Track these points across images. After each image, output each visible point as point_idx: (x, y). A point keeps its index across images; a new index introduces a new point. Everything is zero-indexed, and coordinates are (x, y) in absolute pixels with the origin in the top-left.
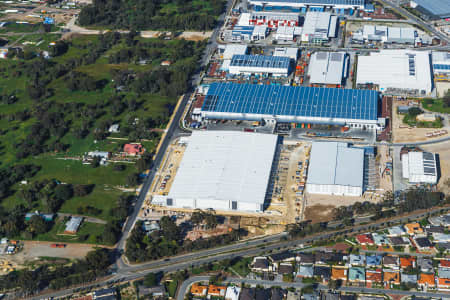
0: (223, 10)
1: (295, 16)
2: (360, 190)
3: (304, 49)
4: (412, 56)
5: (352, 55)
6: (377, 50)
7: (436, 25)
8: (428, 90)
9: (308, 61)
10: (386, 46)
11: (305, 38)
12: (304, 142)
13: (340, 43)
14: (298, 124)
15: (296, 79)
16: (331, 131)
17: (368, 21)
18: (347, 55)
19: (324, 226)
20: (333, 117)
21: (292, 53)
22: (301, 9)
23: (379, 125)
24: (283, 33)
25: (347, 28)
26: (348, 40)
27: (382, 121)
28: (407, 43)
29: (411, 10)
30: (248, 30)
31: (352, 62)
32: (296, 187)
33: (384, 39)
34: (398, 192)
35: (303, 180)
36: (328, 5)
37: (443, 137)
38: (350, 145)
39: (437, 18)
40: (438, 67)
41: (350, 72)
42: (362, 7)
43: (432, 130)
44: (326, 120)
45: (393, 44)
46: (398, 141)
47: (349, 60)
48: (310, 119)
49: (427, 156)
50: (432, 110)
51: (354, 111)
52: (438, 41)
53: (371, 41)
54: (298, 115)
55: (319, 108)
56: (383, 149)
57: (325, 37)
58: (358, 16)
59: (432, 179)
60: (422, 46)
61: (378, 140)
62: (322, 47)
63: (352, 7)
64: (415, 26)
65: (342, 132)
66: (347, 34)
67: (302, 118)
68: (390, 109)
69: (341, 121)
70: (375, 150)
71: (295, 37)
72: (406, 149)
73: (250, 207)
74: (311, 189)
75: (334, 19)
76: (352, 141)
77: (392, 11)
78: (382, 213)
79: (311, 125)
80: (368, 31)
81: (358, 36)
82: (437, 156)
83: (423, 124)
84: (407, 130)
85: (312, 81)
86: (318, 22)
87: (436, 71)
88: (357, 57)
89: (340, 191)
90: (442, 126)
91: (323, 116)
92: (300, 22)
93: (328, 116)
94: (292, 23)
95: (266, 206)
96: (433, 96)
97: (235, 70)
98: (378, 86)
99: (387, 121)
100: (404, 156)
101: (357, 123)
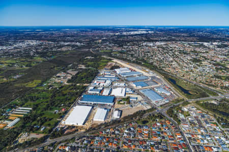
0: (93, 79)
2: (104, 120)
3: (104, 88)
4: (122, 89)
6: (117, 88)
7: (129, 83)
8: (124, 96)
9: (104, 90)
11: (105, 85)
12: (97, 108)
15: (100, 94)
21: (102, 88)
22: (106, 80)
23: (112, 104)
24: (101, 84)
25: (113, 83)
26: (112, 86)
28: (122, 87)
29: (125, 80)
30: (95, 84)
36: (111, 79)
37: (124, 107)
38: (105, 109)
39: (129, 81)
45: (120, 87)
46: (115, 108)
49: (119, 111)
50: (123, 101)
52: (128, 86)
56: (112, 110)
57: (108, 85)
59: (119, 117)
60: (125, 87)
61: (112, 107)
62: (107, 87)
63: (115, 79)
64: (125, 83)
68: (116, 100)
70: (110, 110)
71: (103, 85)
72: (116, 110)
73: (80, 124)
74: (94, 119)
75: (111, 82)
77: (122, 80)
78: (106, 125)
83: (121, 104)
84: (118, 105)
85: (103, 94)
86: (108, 82)
87: (126, 92)
88: (113, 89)
89: (100, 120)
90: (124, 104)
92: (105, 82)
94: (103, 82)
95: (84, 124)
96: (125, 98)
97: (90, 92)
98: (115, 95)
99: (114, 103)
100: (115, 112)
101: (109, 104)
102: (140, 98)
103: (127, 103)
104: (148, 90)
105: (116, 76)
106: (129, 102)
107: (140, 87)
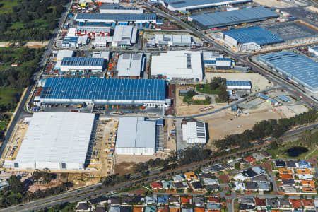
0: (56, 26)
1: (108, 29)
2: (153, 150)
3: (114, 52)
4: (189, 55)
5: (148, 55)
6: (165, 51)
7: (205, 33)
8: (200, 79)
9: (117, 60)
10: (171, 48)
11: (114, 45)
12: (114, 118)
13: (139, 47)
14: (110, 105)
15: (109, 73)
16: (133, 109)
17: (159, 31)
18: (144, 55)
19: (128, 177)
20: (134, 99)
21: (105, 55)
22: (112, 24)
23: (166, 104)
24: (99, 41)
25: (144, 37)
26: (145, 45)
27: (168, 101)
28: (186, 46)
29: (188, 23)
30: (74, 39)
31: (147, 60)
32: (108, 150)
33: (170, 43)
34: (179, 151)
35: (113, 145)
36: (131, 21)
37: (210, 111)
38: (146, 119)
39: (207, 28)
40: (207, 62)
41: (146, 67)
42: (155, 22)
43: (203, 106)
44: (129, 101)
45: (176, 47)
46: (180, 115)
47: (145, 59)
48: (118, 101)
49: (199, 124)
50: (203, 92)
51: (149, 95)
52: (207, 44)
53: (161, 45)
54: (109, 99)
55: (124, 93)
56: (169, 121)
57: (129, 43)
58: (152, 28)
59: (203, 141)
60: (196, 48)
61: (166, 114)
62: (127, 50)
63: (148, 21)
64: (191, 34)
65: (141, 109)
66: (144, 41)
67: (112, 101)
68: (174, 92)
69: (140, 102)
70: (164, 122)
71: (108, 44)
72: (185, 120)
73: (75, 166)
74: (118, 151)
75: (135, 31)
76: (148, 116)
77: (175, 24)
78: (168, 166)
79: (119, 105)
80: (159, 38)
81: (151, 42)
82: (207, 124)
83: (197, 102)
84: (186, 107)
85: (119, 74)
86: (124, 33)
87: (206, 65)
88: (151, 56)
89: (139, 152)
90: (210, 103)
91: (127, 99)
92: (111, 33)
93: (130, 99)
94: (105, 34)
95: (86, 164)
96: (204, 82)
97: (65, 68)
98: (166, 76)
99: (172, 101)
100: (184, 125)
101: (151, 103)
102: (260, 82)
103: (218, 101)
104: (287, 56)
105: (146, 10)
106: (224, 97)
107: (253, 47)
